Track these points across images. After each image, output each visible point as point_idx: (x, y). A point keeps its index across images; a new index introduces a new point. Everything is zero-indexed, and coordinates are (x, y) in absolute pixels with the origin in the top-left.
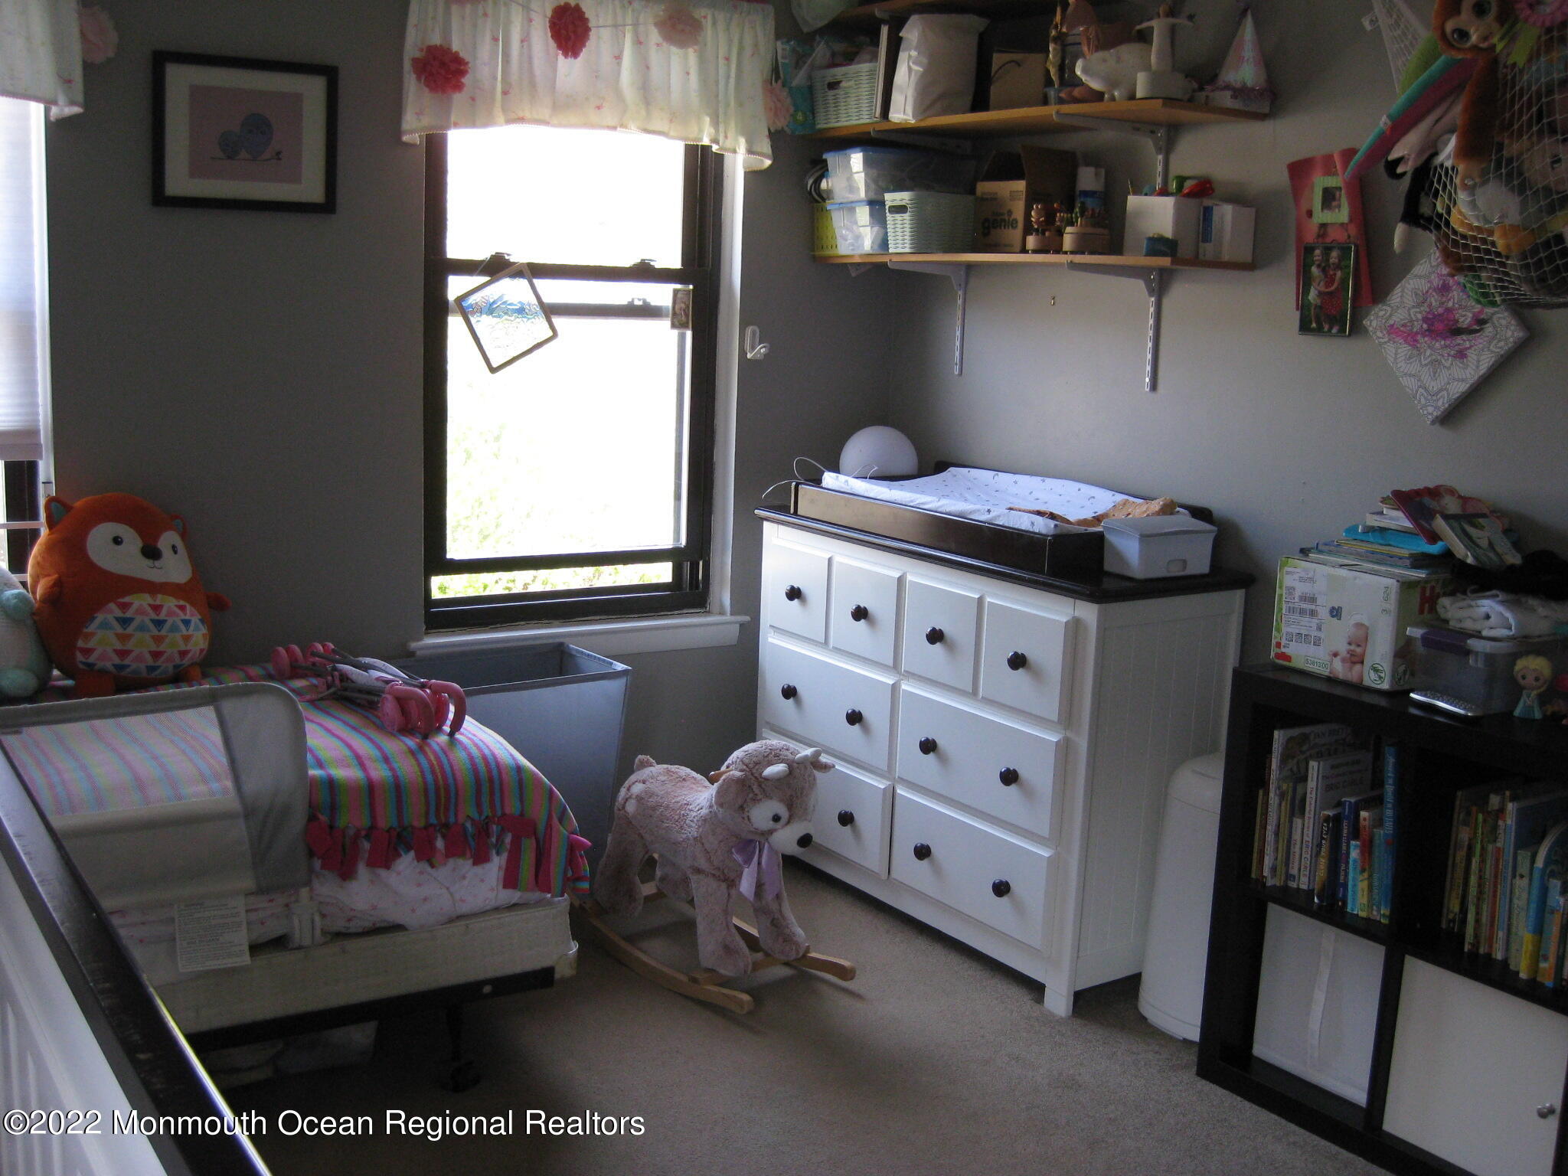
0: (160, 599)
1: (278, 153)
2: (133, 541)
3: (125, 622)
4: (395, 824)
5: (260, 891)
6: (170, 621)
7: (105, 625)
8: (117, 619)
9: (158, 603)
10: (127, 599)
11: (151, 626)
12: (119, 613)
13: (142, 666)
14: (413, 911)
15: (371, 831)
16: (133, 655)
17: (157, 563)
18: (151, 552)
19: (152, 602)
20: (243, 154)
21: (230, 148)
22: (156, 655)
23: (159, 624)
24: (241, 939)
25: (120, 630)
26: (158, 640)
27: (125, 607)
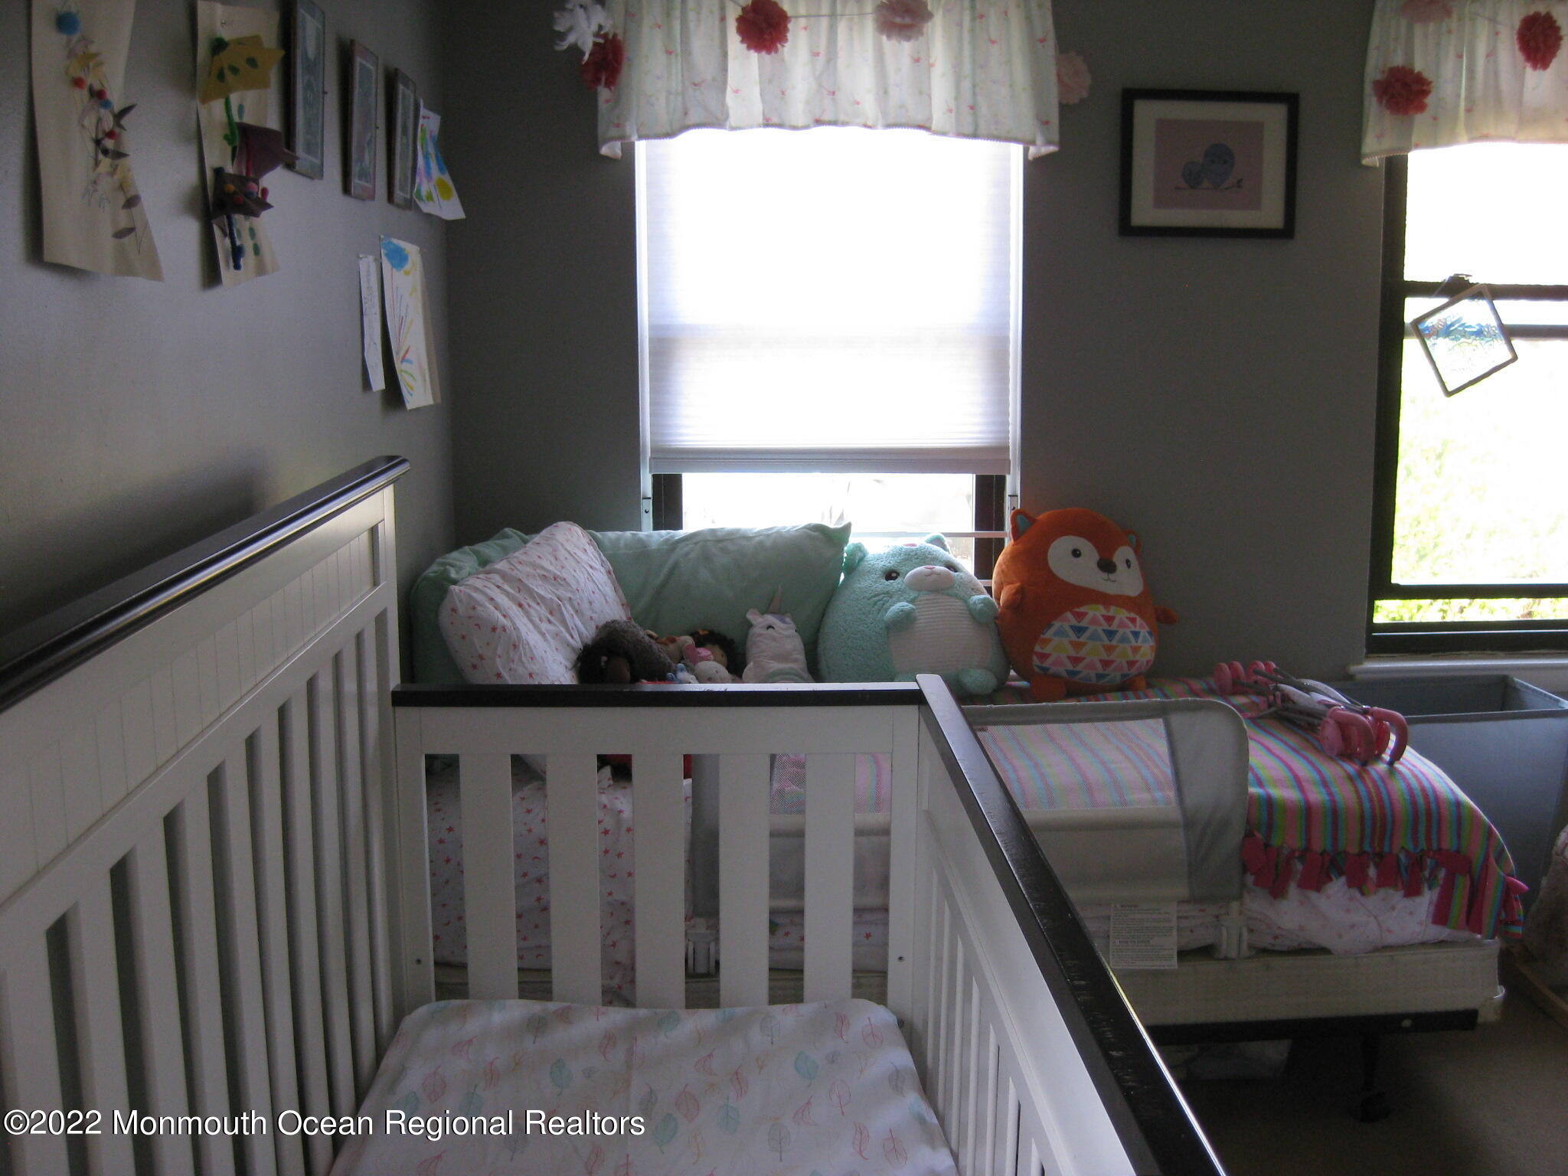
0: (1113, 611)
1: (1240, 181)
2: (1090, 554)
3: (1080, 631)
4: (1329, 848)
5: (1193, 900)
6: (1121, 631)
7: (1060, 633)
8: (1073, 627)
9: (1111, 613)
10: (1082, 609)
11: (1104, 636)
12: (1074, 622)
13: (1093, 674)
14: (1340, 936)
15: (1305, 853)
16: (1085, 662)
17: (1112, 577)
18: (1107, 566)
19: (1104, 612)
20: (1206, 183)
21: (1193, 178)
22: (1106, 664)
23: (1110, 634)
24: (1171, 944)
25: (1074, 638)
26: (1109, 649)
27: (1080, 616)
